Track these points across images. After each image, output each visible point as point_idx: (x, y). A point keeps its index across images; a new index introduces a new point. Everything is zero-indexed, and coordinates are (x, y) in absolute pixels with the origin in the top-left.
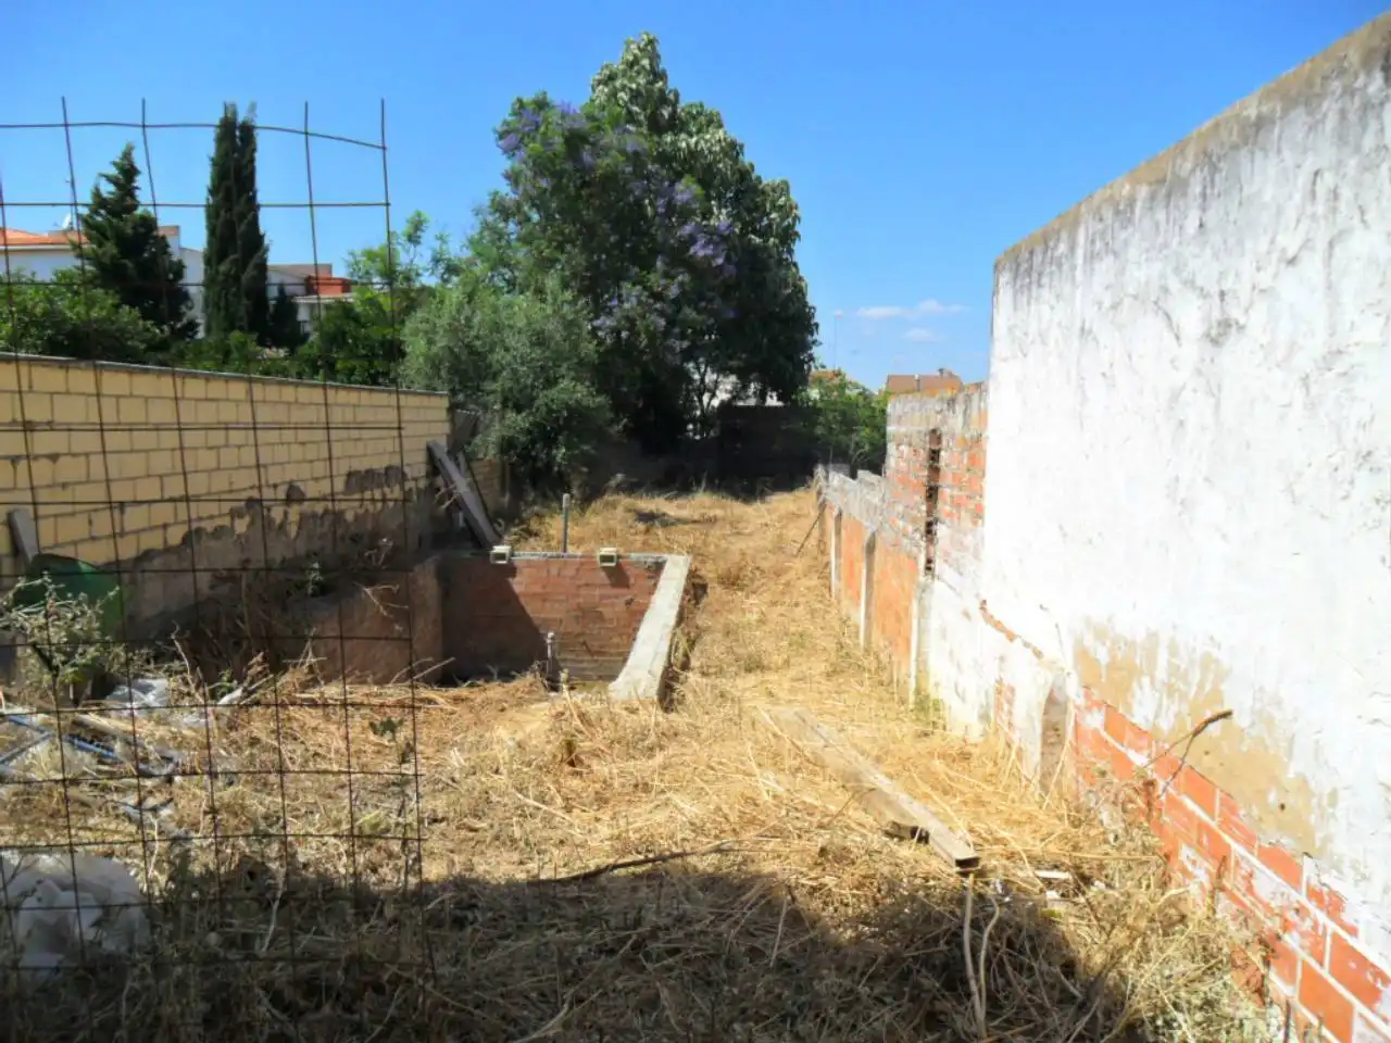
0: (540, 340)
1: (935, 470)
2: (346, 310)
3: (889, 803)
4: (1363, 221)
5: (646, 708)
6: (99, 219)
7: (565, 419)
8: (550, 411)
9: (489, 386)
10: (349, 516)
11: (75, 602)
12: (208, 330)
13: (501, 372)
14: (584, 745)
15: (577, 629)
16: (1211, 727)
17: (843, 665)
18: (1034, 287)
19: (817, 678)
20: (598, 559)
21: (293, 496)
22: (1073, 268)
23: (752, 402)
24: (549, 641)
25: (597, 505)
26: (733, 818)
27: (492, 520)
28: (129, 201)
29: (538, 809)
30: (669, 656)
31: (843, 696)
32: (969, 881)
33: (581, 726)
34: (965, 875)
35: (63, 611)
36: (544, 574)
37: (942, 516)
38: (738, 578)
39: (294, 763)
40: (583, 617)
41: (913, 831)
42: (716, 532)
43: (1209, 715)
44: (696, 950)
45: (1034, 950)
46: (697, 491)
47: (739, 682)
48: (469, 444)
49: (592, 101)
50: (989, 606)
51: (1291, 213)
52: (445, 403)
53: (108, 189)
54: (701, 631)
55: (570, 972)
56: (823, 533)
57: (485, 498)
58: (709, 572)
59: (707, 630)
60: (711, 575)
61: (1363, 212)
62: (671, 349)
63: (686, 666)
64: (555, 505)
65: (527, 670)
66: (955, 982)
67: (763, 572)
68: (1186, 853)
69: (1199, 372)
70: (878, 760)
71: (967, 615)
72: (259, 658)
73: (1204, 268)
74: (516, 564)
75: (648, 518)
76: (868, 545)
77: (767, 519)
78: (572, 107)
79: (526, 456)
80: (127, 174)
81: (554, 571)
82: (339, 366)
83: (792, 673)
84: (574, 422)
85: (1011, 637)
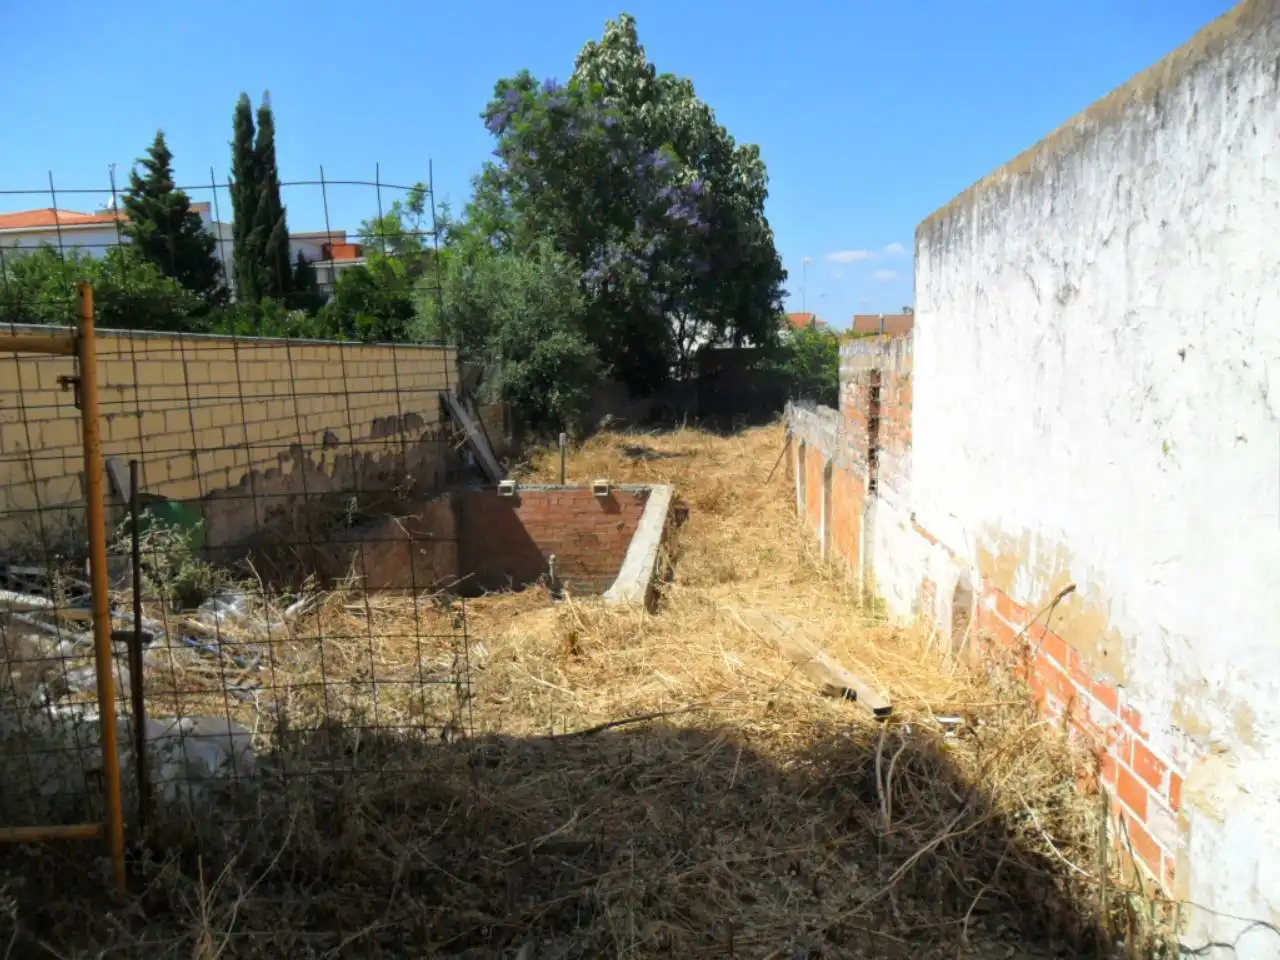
0: (534, 297)
1: (875, 404)
2: (360, 273)
3: (827, 672)
4: (1146, 216)
5: (635, 610)
6: (139, 199)
7: (559, 368)
8: (545, 359)
9: (492, 339)
10: (376, 458)
11: (170, 531)
12: (239, 297)
13: (501, 325)
14: (584, 639)
15: (576, 551)
16: (1063, 598)
17: (804, 575)
18: (944, 252)
19: (782, 586)
20: (592, 490)
21: (329, 441)
22: (970, 238)
23: (728, 345)
24: (551, 563)
25: (590, 442)
26: (703, 685)
27: (498, 457)
28: (165, 182)
29: (548, 687)
30: (654, 569)
31: (804, 599)
32: (883, 725)
33: (583, 627)
34: (882, 720)
35: (162, 539)
36: (546, 504)
37: (882, 443)
38: (716, 503)
39: (349, 658)
40: (580, 541)
41: (843, 691)
42: (696, 464)
43: (1062, 589)
44: (673, 779)
45: (931, 773)
46: (680, 427)
47: (714, 590)
48: (475, 391)
49: (575, 77)
50: (917, 518)
51: (1105, 206)
52: (453, 355)
53: (144, 173)
54: (682, 550)
55: (578, 795)
56: (790, 461)
57: (491, 438)
58: (690, 499)
59: (688, 548)
60: (692, 502)
61: (1145, 209)
62: (653, 302)
63: (669, 578)
64: (553, 444)
65: (534, 581)
66: (869, 796)
67: (737, 498)
68: (1050, 698)
69: (1052, 325)
70: (825, 645)
71: (902, 526)
72: (311, 577)
73: (1055, 245)
74: (521, 495)
75: (635, 453)
76: (826, 470)
77: (743, 451)
78: (557, 83)
79: (525, 400)
80: (161, 158)
81: (554, 502)
82: (357, 325)
83: (760, 581)
84: (567, 368)
85: (933, 542)
